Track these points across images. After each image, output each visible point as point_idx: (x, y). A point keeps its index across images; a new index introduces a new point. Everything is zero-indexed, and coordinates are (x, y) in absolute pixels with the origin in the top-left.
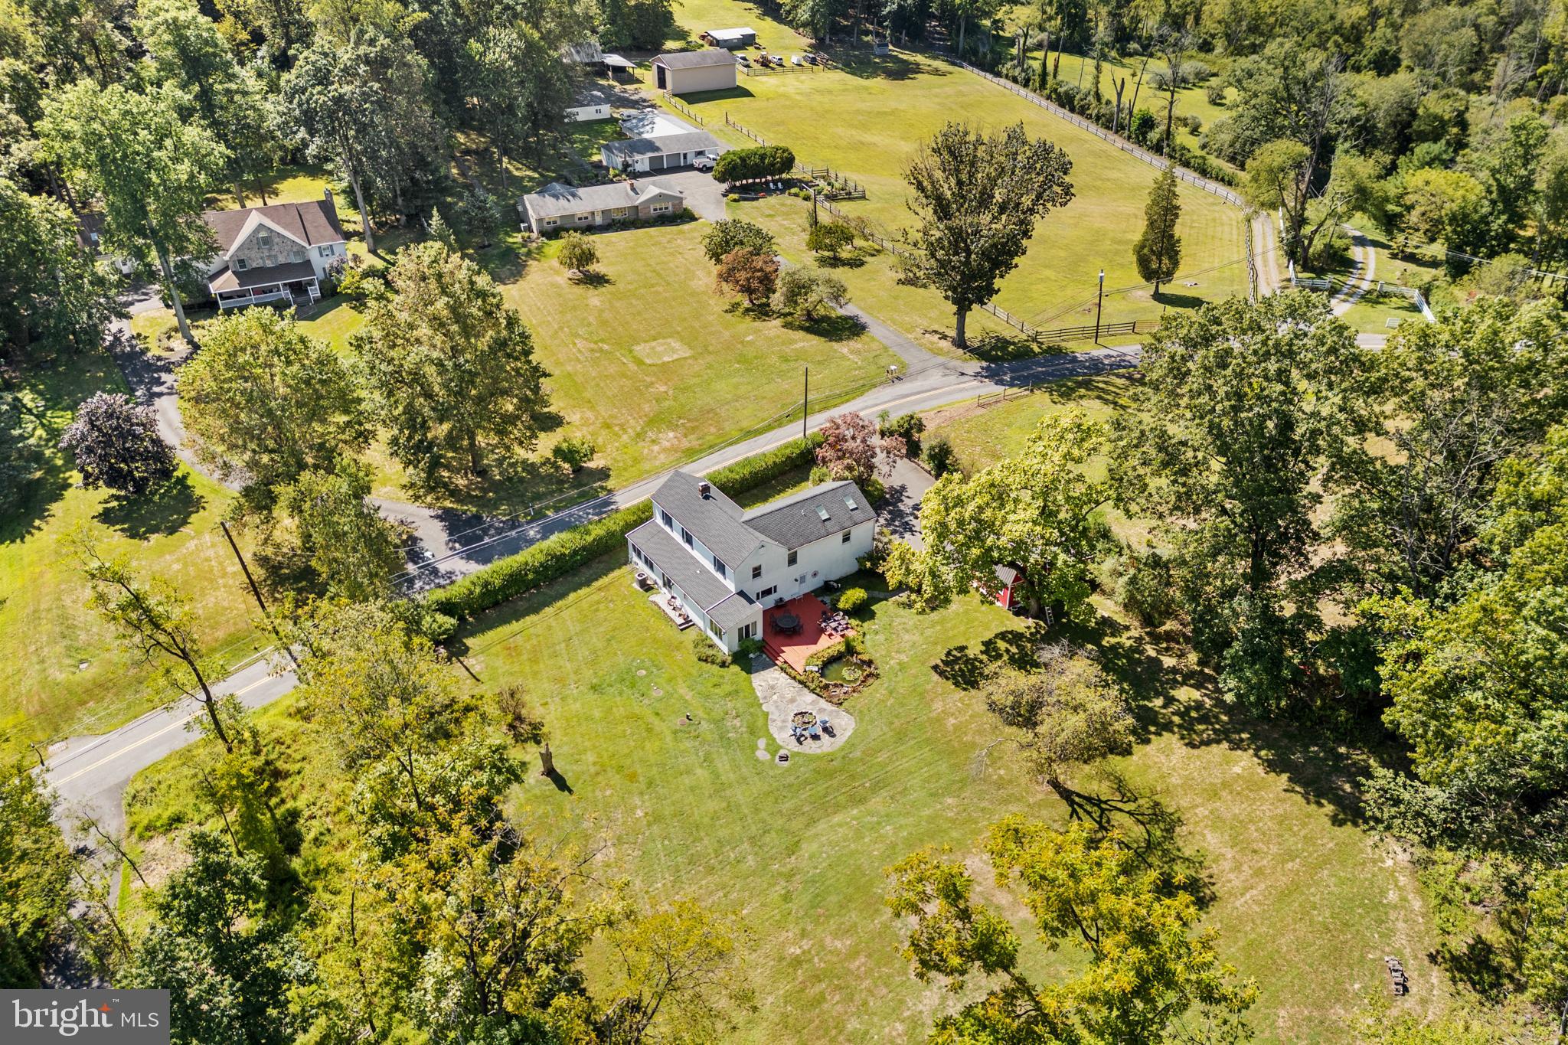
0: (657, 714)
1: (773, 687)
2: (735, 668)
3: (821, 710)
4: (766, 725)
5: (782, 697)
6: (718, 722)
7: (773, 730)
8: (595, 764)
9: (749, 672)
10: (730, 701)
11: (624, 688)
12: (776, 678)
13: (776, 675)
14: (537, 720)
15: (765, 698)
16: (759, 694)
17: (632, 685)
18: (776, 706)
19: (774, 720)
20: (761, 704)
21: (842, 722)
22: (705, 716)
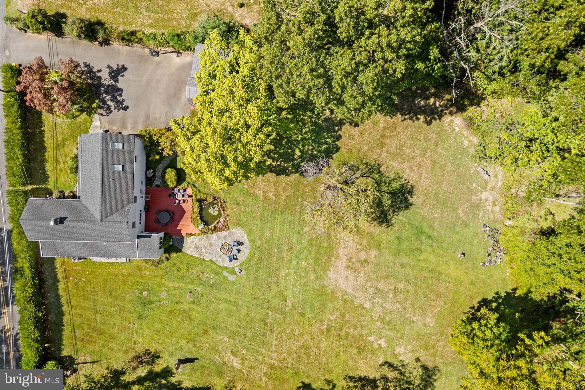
0: (177, 303)
1: (197, 247)
2: (173, 255)
3: (225, 237)
4: (217, 265)
6: (201, 283)
7: (222, 265)
8: (188, 342)
9: (180, 251)
10: (192, 270)
11: (150, 306)
12: (193, 242)
13: (191, 240)
14: (144, 350)
15: (201, 255)
16: (197, 256)
17: (151, 302)
18: (210, 254)
19: (217, 260)
20: (203, 259)
21: (239, 235)
22: (193, 286)
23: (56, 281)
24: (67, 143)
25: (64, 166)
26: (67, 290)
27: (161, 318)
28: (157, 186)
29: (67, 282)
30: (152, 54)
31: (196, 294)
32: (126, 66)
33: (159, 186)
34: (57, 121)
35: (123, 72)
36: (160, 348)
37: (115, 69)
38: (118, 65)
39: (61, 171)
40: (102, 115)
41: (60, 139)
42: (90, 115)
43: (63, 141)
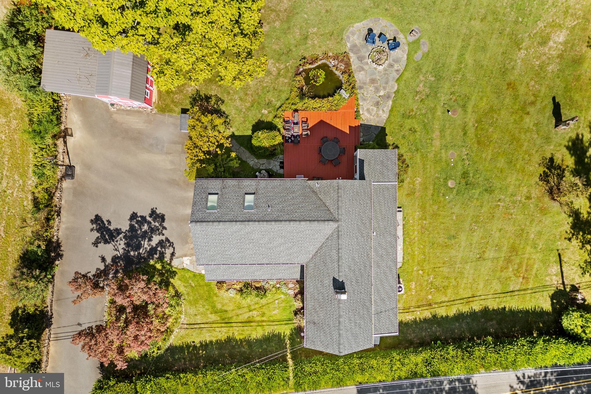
0: (465, 134)
1: (377, 104)
2: (389, 139)
3: (361, 59)
4: (405, 70)
5: (377, 90)
6: (434, 92)
7: (404, 62)
8: (528, 113)
9: (383, 129)
10: (413, 110)
11: (471, 175)
12: (368, 110)
13: (366, 113)
14: (541, 183)
15: (389, 97)
16: (390, 103)
17: (465, 175)
18: (387, 83)
19: (397, 71)
20: (395, 92)
21: (356, 37)
22: (438, 107)
23: (435, 320)
24: (219, 306)
25: (255, 309)
26: (448, 304)
27: (489, 157)
28: (282, 167)
29: (436, 303)
30: (72, 176)
31: (452, 103)
32: (93, 218)
33: (282, 163)
34: (185, 322)
35: (102, 222)
36: (537, 158)
37: (99, 235)
38: (92, 230)
39: (263, 314)
40: (173, 254)
41: (213, 317)
42: (174, 272)
43: (216, 312)
